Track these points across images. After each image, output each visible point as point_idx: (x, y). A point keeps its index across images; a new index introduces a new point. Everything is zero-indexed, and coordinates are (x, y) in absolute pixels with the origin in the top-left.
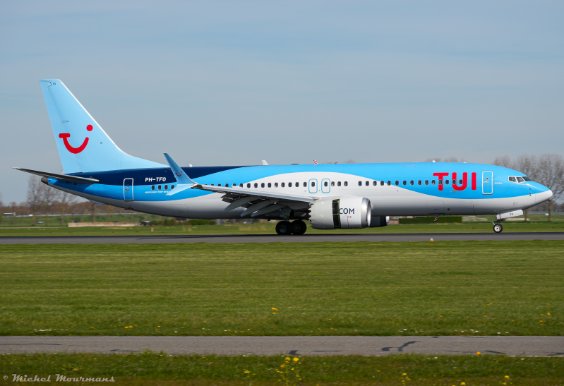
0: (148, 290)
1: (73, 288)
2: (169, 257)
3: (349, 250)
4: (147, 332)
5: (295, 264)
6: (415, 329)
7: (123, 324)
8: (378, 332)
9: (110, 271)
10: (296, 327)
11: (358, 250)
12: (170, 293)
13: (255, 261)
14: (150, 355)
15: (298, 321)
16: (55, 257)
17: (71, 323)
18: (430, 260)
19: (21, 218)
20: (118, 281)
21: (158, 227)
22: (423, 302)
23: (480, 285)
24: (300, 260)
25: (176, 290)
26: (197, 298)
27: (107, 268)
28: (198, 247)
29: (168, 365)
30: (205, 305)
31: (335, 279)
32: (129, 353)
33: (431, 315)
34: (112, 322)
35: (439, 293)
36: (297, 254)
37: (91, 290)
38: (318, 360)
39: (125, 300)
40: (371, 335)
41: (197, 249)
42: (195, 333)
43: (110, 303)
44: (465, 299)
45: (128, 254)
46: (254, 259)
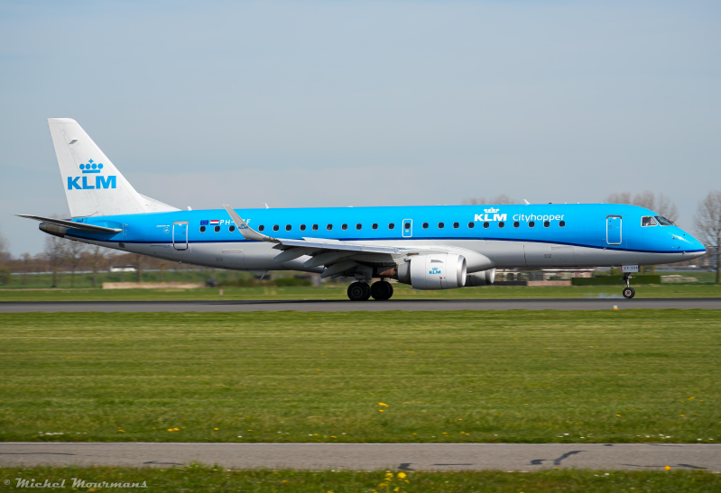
0: (207, 377)
1: (101, 374)
2: (241, 331)
3: (498, 322)
4: (199, 436)
5: (419, 341)
6: (580, 433)
7: (165, 426)
8: (527, 438)
9: (156, 351)
10: (412, 430)
11: (509, 322)
12: (237, 383)
13: (363, 336)
14: (199, 469)
15: (414, 422)
16: (80, 331)
17: (92, 424)
18: (611, 336)
19: (37, 276)
20: (165, 365)
21: (230, 289)
22: (597, 395)
23: (680, 371)
24: (427, 336)
25: (247, 377)
26: (274, 389)
27: (153, 347)
28: (284, 317)
29: (223, 484)
30: (286, 399)
31: (475, 363)
32: (169, 466)
33: (606, 413)
34: (150, 423)
35: (621, 382)
36: (423, 328)
37: (126, 377)
38: (437, 477)
39: (173, 391)
40: (517, 442)
41: (281, 320)
42: (266, 438)
43: (153, 395)
44: (655, 392)
45: (184, 326)
46: (361, 334)
